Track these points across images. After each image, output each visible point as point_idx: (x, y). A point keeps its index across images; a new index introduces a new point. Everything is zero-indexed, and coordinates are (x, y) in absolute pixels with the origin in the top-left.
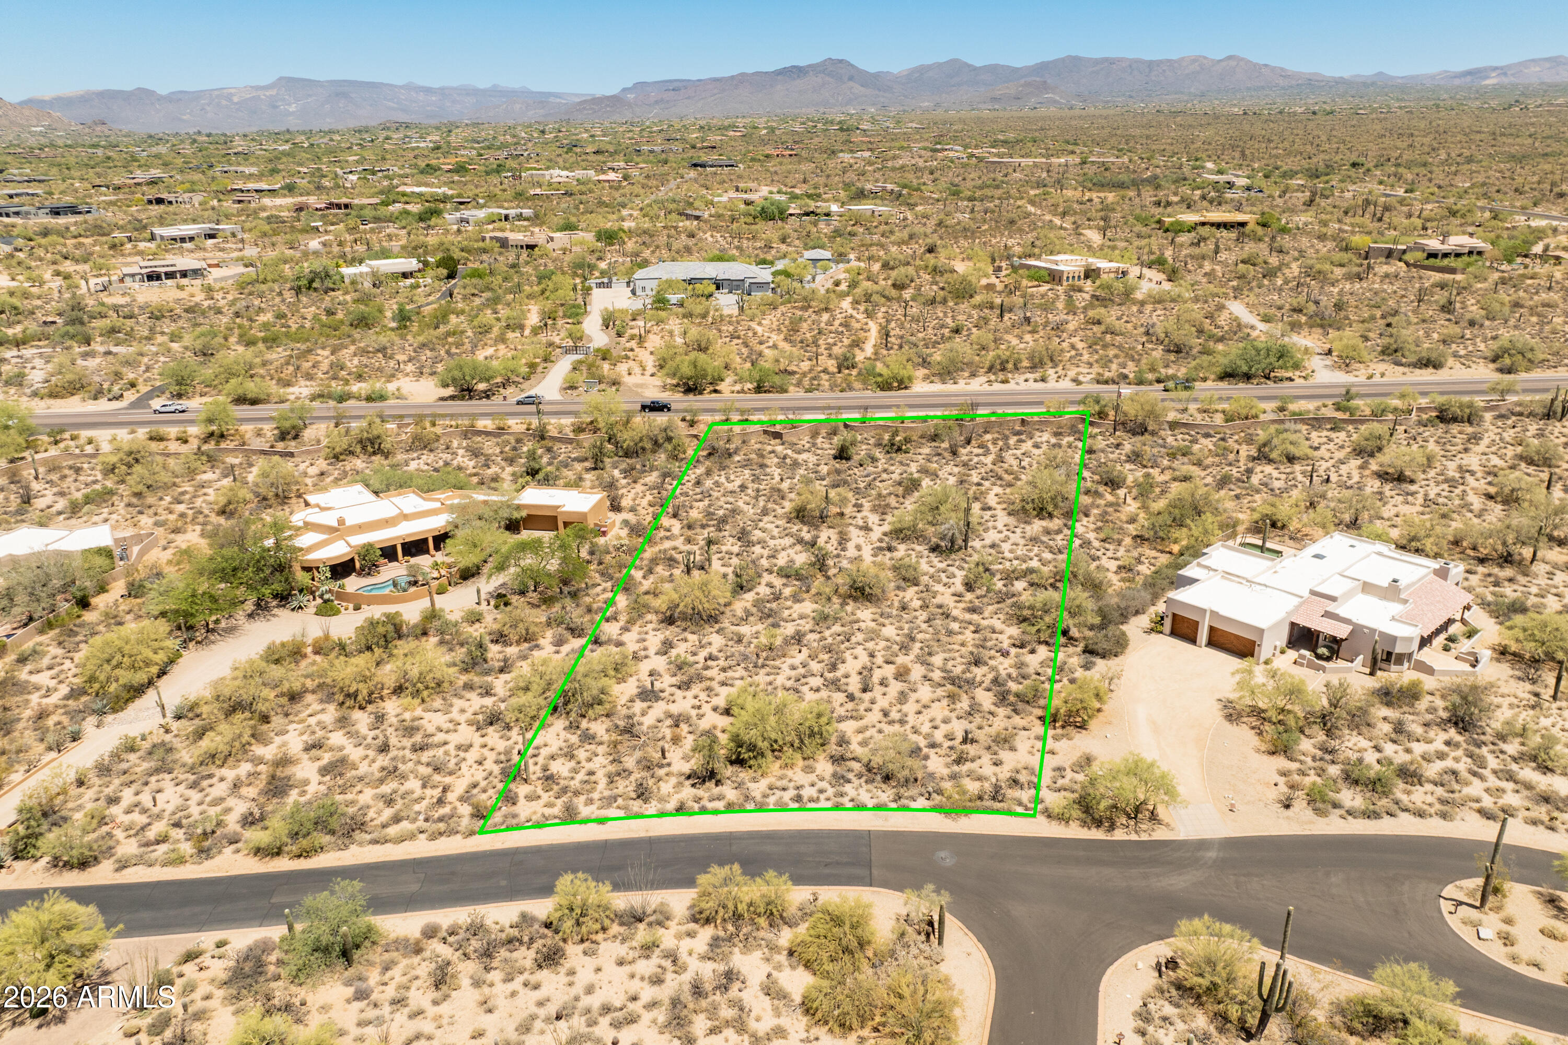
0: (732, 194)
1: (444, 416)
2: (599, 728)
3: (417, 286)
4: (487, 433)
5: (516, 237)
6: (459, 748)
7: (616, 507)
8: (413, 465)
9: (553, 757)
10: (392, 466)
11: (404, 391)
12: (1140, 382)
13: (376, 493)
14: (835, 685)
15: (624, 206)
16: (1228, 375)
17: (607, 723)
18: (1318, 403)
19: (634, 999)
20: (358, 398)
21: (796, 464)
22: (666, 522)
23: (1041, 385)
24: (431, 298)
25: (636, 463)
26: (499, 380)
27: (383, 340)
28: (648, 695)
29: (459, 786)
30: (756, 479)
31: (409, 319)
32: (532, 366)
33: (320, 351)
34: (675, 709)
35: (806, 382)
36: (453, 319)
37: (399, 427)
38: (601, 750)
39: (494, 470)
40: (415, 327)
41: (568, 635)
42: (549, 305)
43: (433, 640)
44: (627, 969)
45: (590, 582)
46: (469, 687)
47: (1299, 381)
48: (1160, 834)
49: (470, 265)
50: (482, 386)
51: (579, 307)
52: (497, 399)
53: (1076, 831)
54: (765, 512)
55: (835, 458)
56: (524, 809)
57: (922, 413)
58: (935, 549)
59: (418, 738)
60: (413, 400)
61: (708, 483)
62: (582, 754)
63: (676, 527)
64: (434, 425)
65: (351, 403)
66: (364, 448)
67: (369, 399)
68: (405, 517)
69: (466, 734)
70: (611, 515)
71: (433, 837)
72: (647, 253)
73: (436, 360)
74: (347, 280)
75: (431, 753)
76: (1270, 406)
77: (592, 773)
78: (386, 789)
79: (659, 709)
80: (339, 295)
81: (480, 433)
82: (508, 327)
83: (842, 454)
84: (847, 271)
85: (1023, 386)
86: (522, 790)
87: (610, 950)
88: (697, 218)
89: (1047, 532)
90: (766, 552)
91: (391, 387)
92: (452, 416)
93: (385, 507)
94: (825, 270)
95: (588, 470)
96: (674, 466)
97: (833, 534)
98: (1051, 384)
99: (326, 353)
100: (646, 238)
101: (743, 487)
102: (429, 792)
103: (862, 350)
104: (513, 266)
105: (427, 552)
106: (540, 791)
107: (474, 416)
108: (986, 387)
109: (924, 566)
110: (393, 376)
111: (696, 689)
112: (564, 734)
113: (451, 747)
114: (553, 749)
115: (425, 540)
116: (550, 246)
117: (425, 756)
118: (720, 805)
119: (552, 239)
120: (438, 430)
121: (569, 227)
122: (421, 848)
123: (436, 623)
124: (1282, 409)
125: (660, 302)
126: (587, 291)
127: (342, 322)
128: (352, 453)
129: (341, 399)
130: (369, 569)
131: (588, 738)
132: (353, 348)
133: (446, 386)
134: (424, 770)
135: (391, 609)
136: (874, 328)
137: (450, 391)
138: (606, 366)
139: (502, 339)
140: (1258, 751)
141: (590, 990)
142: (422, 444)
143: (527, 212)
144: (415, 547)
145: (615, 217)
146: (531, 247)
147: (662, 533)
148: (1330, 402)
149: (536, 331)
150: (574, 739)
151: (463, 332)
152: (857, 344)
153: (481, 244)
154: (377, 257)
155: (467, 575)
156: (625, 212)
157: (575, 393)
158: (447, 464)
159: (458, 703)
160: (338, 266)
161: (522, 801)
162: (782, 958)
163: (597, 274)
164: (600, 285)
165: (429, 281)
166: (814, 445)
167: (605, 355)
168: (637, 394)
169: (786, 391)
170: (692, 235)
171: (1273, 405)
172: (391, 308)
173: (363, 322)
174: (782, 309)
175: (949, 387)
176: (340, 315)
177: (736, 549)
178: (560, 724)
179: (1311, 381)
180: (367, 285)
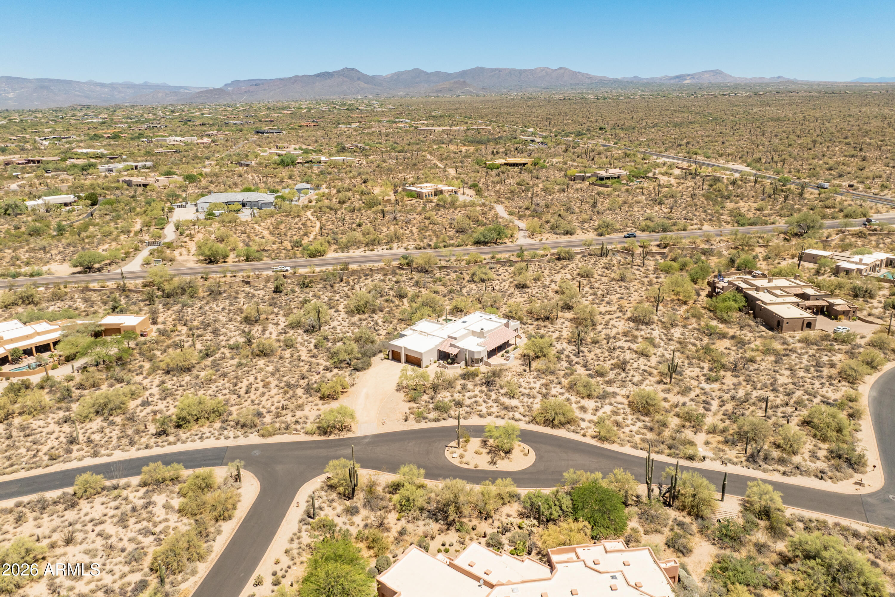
0: (274, 150)
1: (71, 282)
2: (118, 420)
3: (73, 210)
4: (94, 290)
5: (137, 180)
6: (48, 434)
7: (155, 323)
8: (51, 309)
9: (93, 433)
10: (40, 310)
11: (53, 270)
12: (436, 248)
13: (25, 324)
14: (234, 392)
15: (208, 158)
16: (477, 243)
17: (123, 417)
18: (510, 254)
19: (105, 515)
20: (25, 275)
21: (254, 296)
22: (179, 328)
23: (389, 251)
24: (81, 217)
25: (171, 300)
26: (107, 262)
27: (44, 243)
28: (146, 403)
29: (45, 449)
30: (231, 304)
31: (64, 230)
32: (127, 254)
33: (6, 251)
34: (156, 408)
35: (273, 255)
36: (91, 229)
37: (46, 289)
38: (117, 428)
39: (96, 308)
40: (67, 234)
41: (115, 382)
42: (147, 219)
43: (47, 390)
44: (105, 506)
45: (133, 358)
46: (59, 409)
47: (509, 244)
48: (350, 435)
49: (108, 197)
50: (97, 266)
51: (163, 219)
52: (105, 272)
53: (316, 438)
54: (230, 320)
55: (274, 292)
56: (75, 454)
57: (324, 268)
58: (306, 331)
59: (27, 432)
60: (57, 275)
61: (207, 308)
62: (107, 431)
63: (184, 329)
64: (65, 287)
65: (21, 278)
66: (24, 302)
67: (32, 275)
68: (38, 334)
69: (53, 427)
70: (152, 326)
71: (28, 470)
72: (212, 187)
73: (74, 253)
74: (30, 209)
75: (33, 437)
76: (488, 256)
77: (111, 438)
78: (7, 454)
79: (149, 409)
80: (24, 218)
81: (90, 290)
82: (122, 232)
83: (277, 290)
84: (317, 195)
85: (381, 252)
86: (75, 447)
87: (99, 500)
88: (247, 165)
89: (360, 320)
90: (225, 339)
91: (45, 269)
92: (76, 282)
93: (28, 330)
94: (306, 194)
95: (146, 305)
96: (190, 301)
97: (260, 328)
98: (395, 251)
99: (10, 251)
100: (214, 179)
101: (223, 309)
102: (29, 453)
103: (308, 237)
104: (133, 197)
105: (50, 350)
106: (84, 447)
107: (88, 282)
108: (363, 254)
109: (299, 339)
110: (48, 262)
111: (168, 399)
112: (100, 423)
113: (44, 434)
114: (94, 429)
115: (48, 345)
116: (157, 185)
117: (30, 439)
118: (165, 443)
119: (158, 180)
120: (67, 290)
121: (169, 173)
122: (23, 474)
123: (49, 383)
124: (493, 258)
125: (210, 215)
126: (171, 210)
127: (24, 233)
128: (17, 304)
129: (14, 276)
130: (16, 360)
131: (112, 423)
132: (27, 248)
133: (75, 266)
134: (28, 444)
135: (25, 378)
136: (318, 225)
137: (79, 269)
138: (168, 251)
139: (116, 239)
140: (404, 401)
141: (86, 515)
142: (57, 297)
143: (148, 164)
144: (43, 348)
145: (200, 166)
146: (145, 185)
147: (177, 333)
148: (515, 253)
149: (136, 234)
150: (105, 425)
151: (95, 236)
152: (306, 234)
153: (116, 185)
154: (50, 194)
155: (69, 359)
156: (207, 162)
157: (148, 266)
158: (70, 307)
159: (51, 415)
160: (23, 201)
161: (75, 451)
162: (175, 495)
163: (181, 200)
164: (179, 207)
165: (81, 207)
166: (265, 286)
167: (169, 246)
168: (183, 265)
169: (261, 260)
170: (240, 176)
171: (489, 256)
172: (54, 224)
173: (35, 233)
174: (276, 216)
175: (345, 254)
176: (23, 229)
177: (210, 338)
178: (99, 419)
179: (515, 243)
180: (42, 211)
